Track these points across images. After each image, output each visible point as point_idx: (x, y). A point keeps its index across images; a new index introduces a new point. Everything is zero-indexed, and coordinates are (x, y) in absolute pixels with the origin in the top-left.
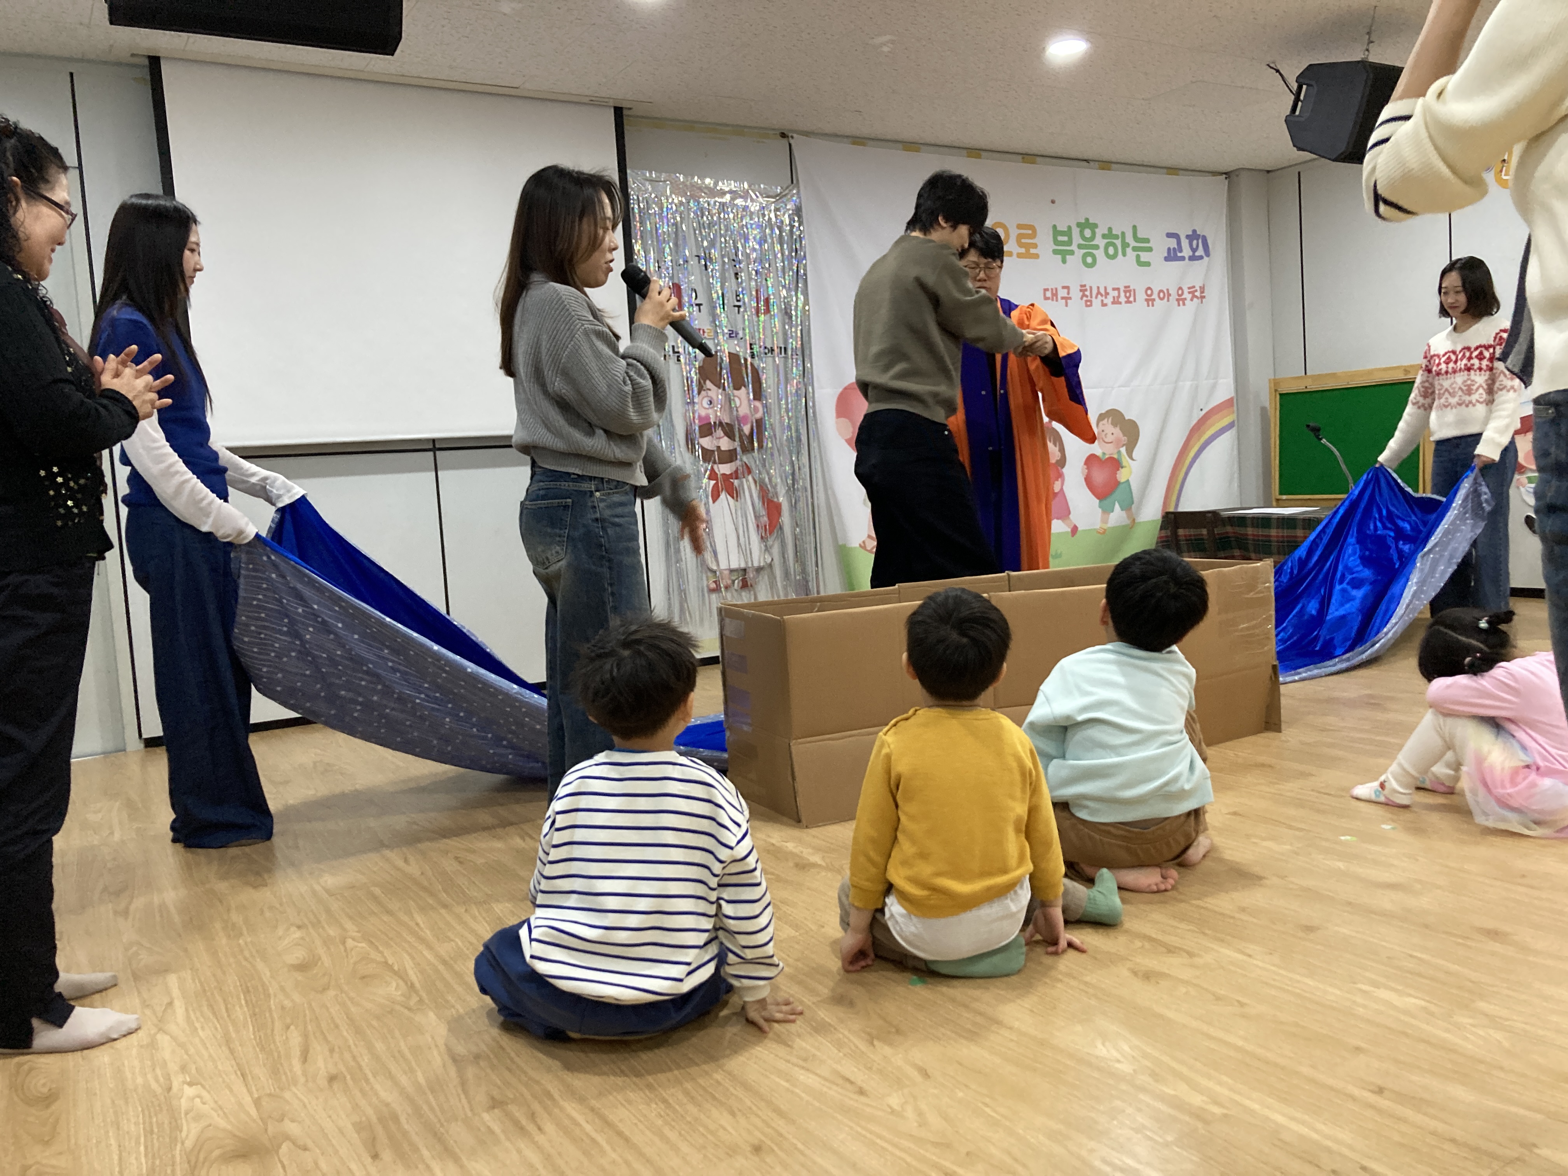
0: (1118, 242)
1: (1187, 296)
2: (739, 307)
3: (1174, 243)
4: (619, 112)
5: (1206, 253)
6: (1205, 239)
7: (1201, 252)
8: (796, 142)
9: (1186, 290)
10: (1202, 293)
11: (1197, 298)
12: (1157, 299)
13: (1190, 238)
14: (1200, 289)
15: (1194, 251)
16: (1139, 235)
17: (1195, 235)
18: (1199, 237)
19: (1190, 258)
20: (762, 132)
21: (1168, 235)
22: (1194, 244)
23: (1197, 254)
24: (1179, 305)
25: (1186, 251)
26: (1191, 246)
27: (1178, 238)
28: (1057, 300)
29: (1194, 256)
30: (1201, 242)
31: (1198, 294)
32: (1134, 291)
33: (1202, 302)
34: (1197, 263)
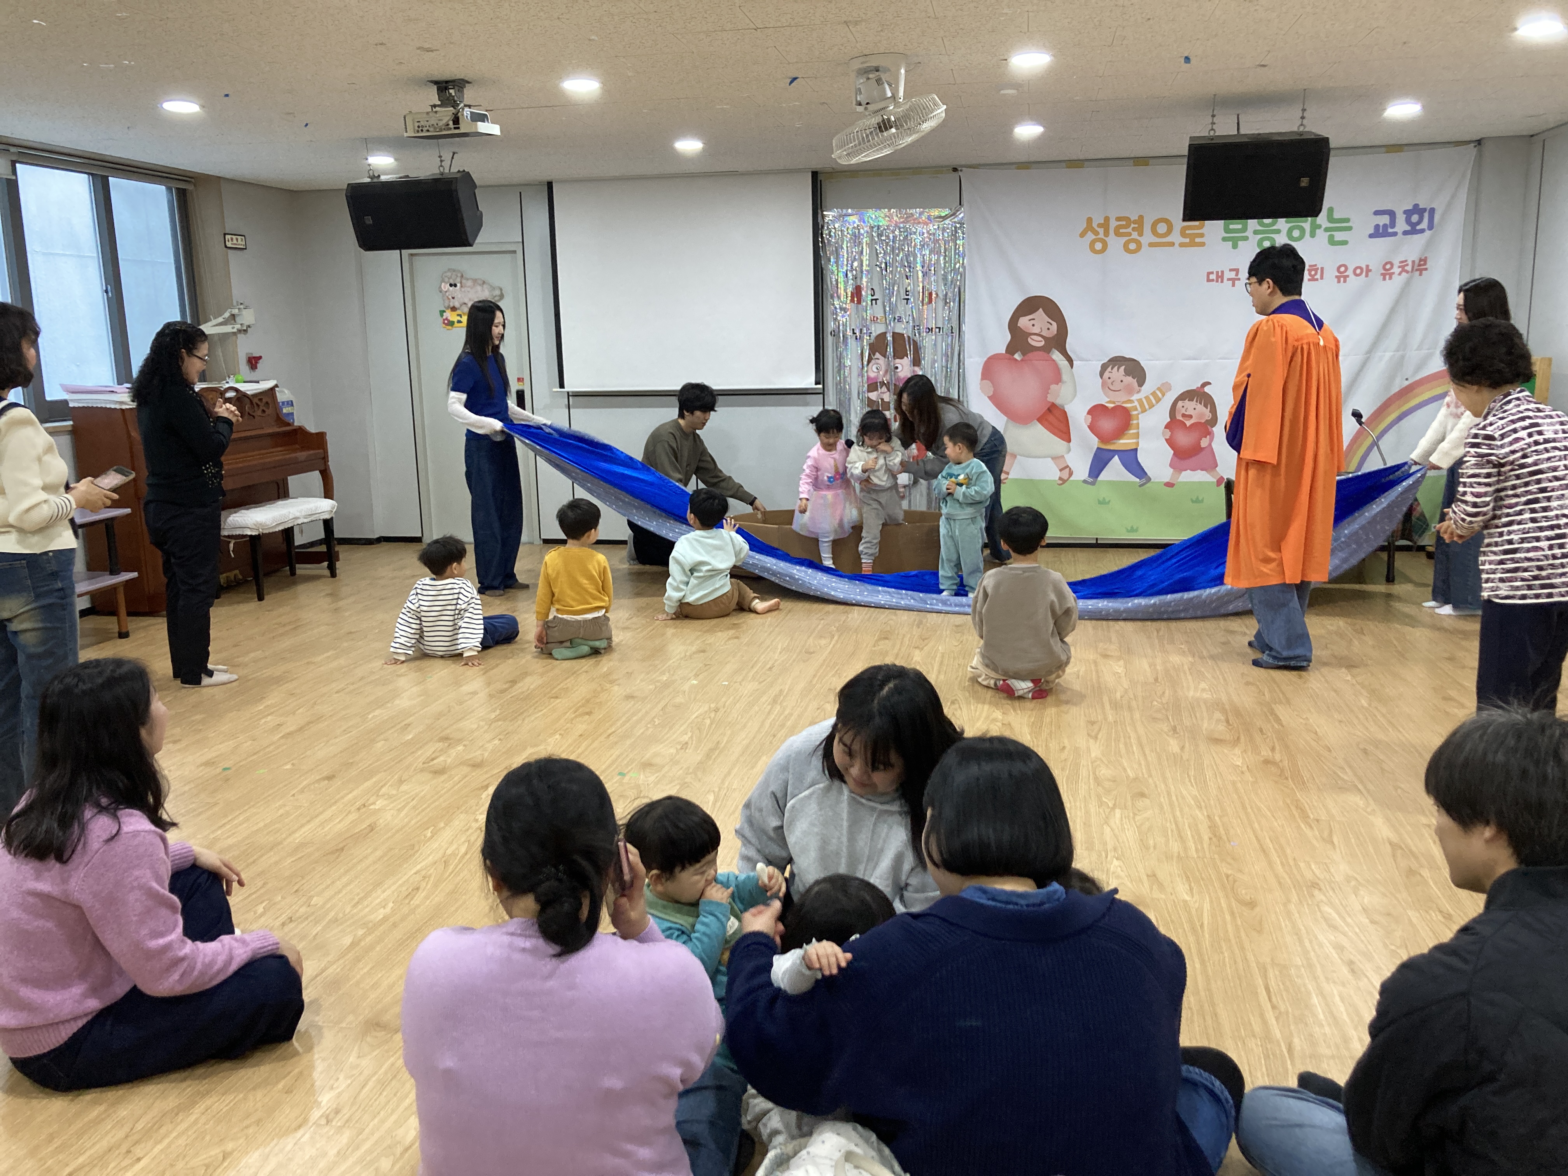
1: (1396, 270)
2: (908, 299)
3: (1385, 220)
4: (815, 175)
5: (1431, 227)
6: (1432, 211)
7: (1424, 225)
8: (964, 174)
9: (1396, 264)
10: (1421, 266)
11: (1407, 272)
12: (1352, 276)
13: (1408, 213)
14: (1413, 262)
15: (1413, 225)
16: (1336, 216)
17: (1417, 210)
18: (1425, 210)
19: (1405, 233)
20: (937, 170)
21: (1377, 213)
22: (1415, 218)
23: (1418, 227)
24: (1384, 279)
25: (1401, 225)
26: (1408, 221)
27: (1392, 214)
28: (1222, 282)
29: (1413, 230)
30: (1426, 215)
31: (1409, 268)
32: (1322, 269)
33: (1421, 275)
34: (1415, 236)
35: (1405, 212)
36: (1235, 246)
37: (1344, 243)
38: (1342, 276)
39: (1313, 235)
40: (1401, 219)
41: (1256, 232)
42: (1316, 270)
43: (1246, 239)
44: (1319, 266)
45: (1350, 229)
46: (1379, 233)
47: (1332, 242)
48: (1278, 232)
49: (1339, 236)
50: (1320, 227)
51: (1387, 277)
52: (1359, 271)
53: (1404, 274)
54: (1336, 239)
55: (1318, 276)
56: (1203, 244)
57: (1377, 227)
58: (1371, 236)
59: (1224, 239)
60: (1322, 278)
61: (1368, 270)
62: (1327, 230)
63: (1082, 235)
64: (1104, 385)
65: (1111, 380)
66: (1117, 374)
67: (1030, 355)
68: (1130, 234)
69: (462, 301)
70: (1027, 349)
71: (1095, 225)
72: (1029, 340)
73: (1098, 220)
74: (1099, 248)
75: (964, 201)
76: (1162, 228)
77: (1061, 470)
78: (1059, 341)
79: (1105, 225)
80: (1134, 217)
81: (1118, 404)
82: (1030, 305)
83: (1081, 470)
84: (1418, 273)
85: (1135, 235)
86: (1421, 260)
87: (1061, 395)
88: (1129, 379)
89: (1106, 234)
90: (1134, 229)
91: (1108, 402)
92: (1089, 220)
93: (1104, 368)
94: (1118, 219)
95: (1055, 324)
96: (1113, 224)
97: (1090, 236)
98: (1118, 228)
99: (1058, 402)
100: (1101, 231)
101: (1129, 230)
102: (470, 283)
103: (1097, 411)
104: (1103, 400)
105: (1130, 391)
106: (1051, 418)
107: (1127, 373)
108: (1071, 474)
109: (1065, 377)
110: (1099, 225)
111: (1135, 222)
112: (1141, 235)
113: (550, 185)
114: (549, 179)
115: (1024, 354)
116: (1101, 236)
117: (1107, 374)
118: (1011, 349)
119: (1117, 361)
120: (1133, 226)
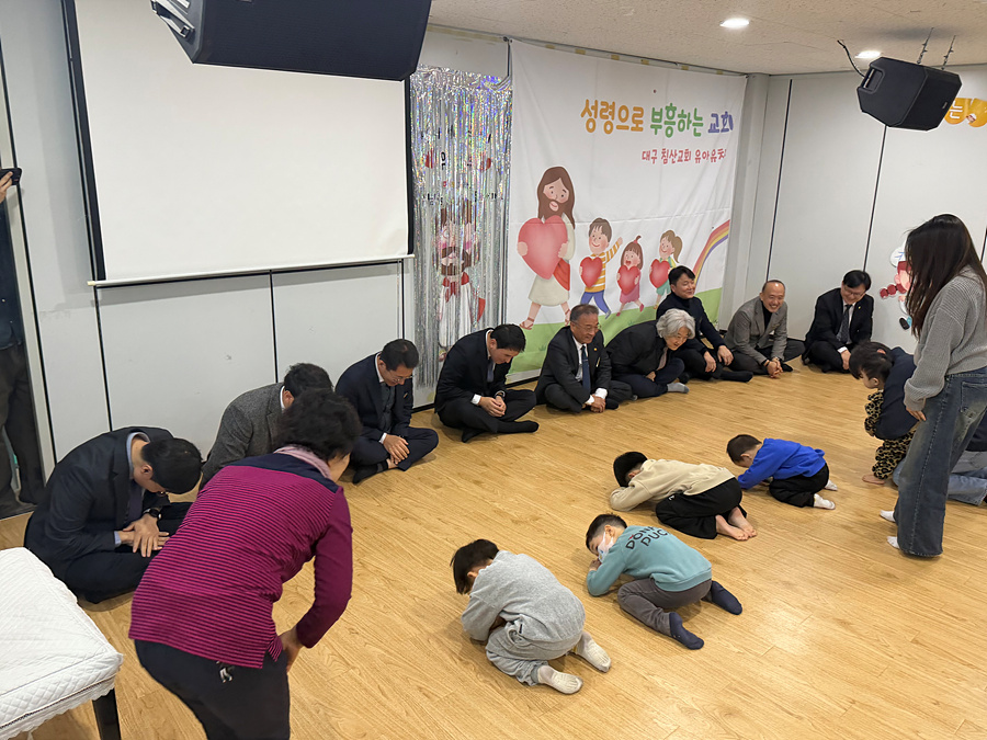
0: (686, 120)
1: (717, 155)
3: (715, 120)
5: (731, 127)
6: (731, 117)
8: (512, 44)
9: (717, 151)
12: (701, 158)
15: (724, 126)
16: (697, 115)
17: (727, 115)
19: (721, 131)
20: (493, 37)
21: (713, 115)
22: (726, 121)
23: (727, 127)
24: (712, 161)
25: (721, 125)
26: (723, 122)
27: (718, 117)
28: (649, 159)
29: (724, 129)
30: (729, 120)
34: (725, 134)
35: (721, 116)
36: (656, 133)
37: (699, 135)
38: (698, 159)
39: (688, 128)
40: (720, 120)
41: (666, 123)
42: (688, 153)
43: (661, 127)
44: (689, 150)
45: (702, 125)
46: (713, 129)
48: (674, 123)
49: (699, 130)
50: (690, 122)
53: (722, 158)
54: (697, 132)
55: (688, 157)
56: (641, 129)
57: (712, 125)
58: (710, 131)
59: (652, 126)
60: (690, 159)
61: (708, 155)
62: (694, 124)
63: (583, 115)
64: (591, 242)
65: (594, 238)
66: (598, 231)
68: (608, 117)
70: (549, 214)
72: (550, 206)
73: (592, 104)
74: (592, 127)
76: (623, 114)
77: (565, 314)
78: (567, 207)
79: (595, 108)
80: (610, 103)
81: (597, 256)
82: (551, 175)
87: (567, 252)
88: (604, 237)
89: (596, 115)
91: (592, 255)
92: (587, 103)
93: (591, 227)
94: (602, 103)
95: (567, 192)
96: (600, 107)
97: (587, 116)
98: (602, 110)
99: (566, 257)
100: (593, 112)
101: (608, 113)
103: (586, 262)
104: (589, 254)
105: (604, 246)
106: (560, 272)
107: (603, 233)
109: (569, 237)
110: (592, 108)
111: (611, 107)
112: (613, 118)
115: (546, 218)
116: (593, 117)
117: (592, 234)
118: (540, 214)
119: (598, 222)
120: (609, 110)
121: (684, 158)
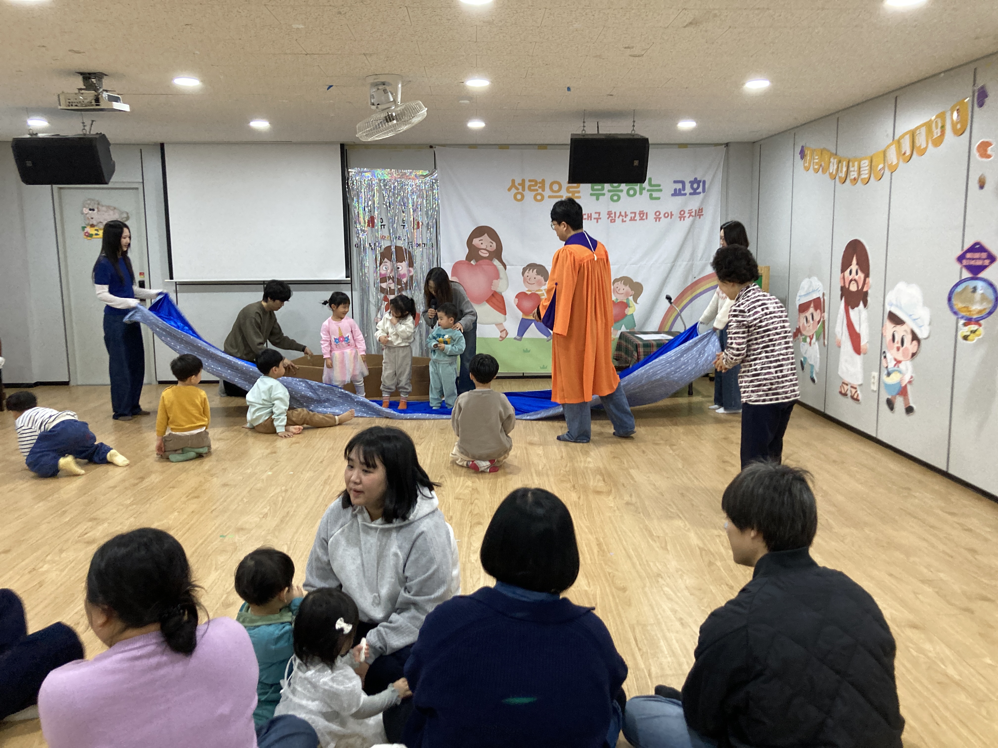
1: (687, 215)
2: (404, 226)
3: (679, 186)
4: (342, 146)
5: (704, 191)
6: (704, 182)
7: (700, 190)
8: (437, 150)
9: (687, 212)
10: (700, 213)
11: (693, 216)
12: (663, 217)
13: (692, 183)
14: (696, 211)
15: (695, 190)
16: (653, 183)
17: (696, 181)
18: (700, 181)
19: (690, 194)
20: (419, 147)
21: (675, 182)
22: (695, 186)
23: (698, 191)
24: (681, 220)
25: (688, 190)
26: (692, 187)
27: (683, 183)
28: (591, 220)
29: (695, 193)
30: (701, 184)
31: (693, 214)
32: (647, 213)
33: (700, 218)
34: (696, 196)
35: (690, 182)
36: (598, 199)
37: (658, 198)
38: (657, 218)
39: (641, 193)
40: (688, 186)
41: (609, 191)
42: (643, 214)
43: (604, 194)
44: (645, 212)
45: (661, 190)
46: (677, 193)
47: (651, 198)
48: (622, 191)
49: (655, 194)
50: (644, 189)
51: (682, 219)
52: (666, 215)
53: (691, 217)
54: (653, 196)
55: (645, 217)
57: (675, 190)
58: (673, 195)
59: (591, 195)
60: (647, 218)
61: (672, 215)
62: (648, 190)
63: (509, 190)
64: (525, 280)
65: (528, 278)
66: (532, 274)
67: (481, 262)
68: (537, 190)
69: (99, 221)
70: (479, 258)
71: (516, 184)
72: (480, 253)
73: (518, 181)
74: (519, 198)
75: (438, 167)
76: (556, 187)
77: (501, 332)
78: (497, 253)
79: (523, 184)
80: (539, 180)
81: (533, 292)
82: (480, 231)
83: (513, 332)
84: (698, 217)
85: (540, 191)
86: (699, 210)
87: (500, 286)
88: (539, 277)
89: (524, 189)
90: (539, 187)
91: (528, 291)
92: (513, 181)
93: (524, 270)
94: (530, 181)
95: (494, 244)
96: (527, 184)
97: (514, 191)
98: (530, 186)
99: (498, 290)
100: (520, 187)
101: (537, 188)
102: (104, 209)
103: (521, 296)
104: (524, 289)
105: (540, 284)
106: (494, 300)
107: (538, 273)
108: (507, 334)
109: (502, 275)
110: (519, 184)
111: (540, 183)
112: (543, 190)
113: (162, 145)
114: (160, 140)
115: (477, 261)
116: (520, 191)
117: (526, 274)
118: (469, 258)
119: (532, 266)
120: (539, 185)
121: (637, 217)
